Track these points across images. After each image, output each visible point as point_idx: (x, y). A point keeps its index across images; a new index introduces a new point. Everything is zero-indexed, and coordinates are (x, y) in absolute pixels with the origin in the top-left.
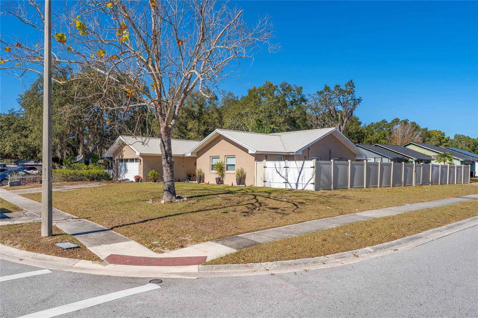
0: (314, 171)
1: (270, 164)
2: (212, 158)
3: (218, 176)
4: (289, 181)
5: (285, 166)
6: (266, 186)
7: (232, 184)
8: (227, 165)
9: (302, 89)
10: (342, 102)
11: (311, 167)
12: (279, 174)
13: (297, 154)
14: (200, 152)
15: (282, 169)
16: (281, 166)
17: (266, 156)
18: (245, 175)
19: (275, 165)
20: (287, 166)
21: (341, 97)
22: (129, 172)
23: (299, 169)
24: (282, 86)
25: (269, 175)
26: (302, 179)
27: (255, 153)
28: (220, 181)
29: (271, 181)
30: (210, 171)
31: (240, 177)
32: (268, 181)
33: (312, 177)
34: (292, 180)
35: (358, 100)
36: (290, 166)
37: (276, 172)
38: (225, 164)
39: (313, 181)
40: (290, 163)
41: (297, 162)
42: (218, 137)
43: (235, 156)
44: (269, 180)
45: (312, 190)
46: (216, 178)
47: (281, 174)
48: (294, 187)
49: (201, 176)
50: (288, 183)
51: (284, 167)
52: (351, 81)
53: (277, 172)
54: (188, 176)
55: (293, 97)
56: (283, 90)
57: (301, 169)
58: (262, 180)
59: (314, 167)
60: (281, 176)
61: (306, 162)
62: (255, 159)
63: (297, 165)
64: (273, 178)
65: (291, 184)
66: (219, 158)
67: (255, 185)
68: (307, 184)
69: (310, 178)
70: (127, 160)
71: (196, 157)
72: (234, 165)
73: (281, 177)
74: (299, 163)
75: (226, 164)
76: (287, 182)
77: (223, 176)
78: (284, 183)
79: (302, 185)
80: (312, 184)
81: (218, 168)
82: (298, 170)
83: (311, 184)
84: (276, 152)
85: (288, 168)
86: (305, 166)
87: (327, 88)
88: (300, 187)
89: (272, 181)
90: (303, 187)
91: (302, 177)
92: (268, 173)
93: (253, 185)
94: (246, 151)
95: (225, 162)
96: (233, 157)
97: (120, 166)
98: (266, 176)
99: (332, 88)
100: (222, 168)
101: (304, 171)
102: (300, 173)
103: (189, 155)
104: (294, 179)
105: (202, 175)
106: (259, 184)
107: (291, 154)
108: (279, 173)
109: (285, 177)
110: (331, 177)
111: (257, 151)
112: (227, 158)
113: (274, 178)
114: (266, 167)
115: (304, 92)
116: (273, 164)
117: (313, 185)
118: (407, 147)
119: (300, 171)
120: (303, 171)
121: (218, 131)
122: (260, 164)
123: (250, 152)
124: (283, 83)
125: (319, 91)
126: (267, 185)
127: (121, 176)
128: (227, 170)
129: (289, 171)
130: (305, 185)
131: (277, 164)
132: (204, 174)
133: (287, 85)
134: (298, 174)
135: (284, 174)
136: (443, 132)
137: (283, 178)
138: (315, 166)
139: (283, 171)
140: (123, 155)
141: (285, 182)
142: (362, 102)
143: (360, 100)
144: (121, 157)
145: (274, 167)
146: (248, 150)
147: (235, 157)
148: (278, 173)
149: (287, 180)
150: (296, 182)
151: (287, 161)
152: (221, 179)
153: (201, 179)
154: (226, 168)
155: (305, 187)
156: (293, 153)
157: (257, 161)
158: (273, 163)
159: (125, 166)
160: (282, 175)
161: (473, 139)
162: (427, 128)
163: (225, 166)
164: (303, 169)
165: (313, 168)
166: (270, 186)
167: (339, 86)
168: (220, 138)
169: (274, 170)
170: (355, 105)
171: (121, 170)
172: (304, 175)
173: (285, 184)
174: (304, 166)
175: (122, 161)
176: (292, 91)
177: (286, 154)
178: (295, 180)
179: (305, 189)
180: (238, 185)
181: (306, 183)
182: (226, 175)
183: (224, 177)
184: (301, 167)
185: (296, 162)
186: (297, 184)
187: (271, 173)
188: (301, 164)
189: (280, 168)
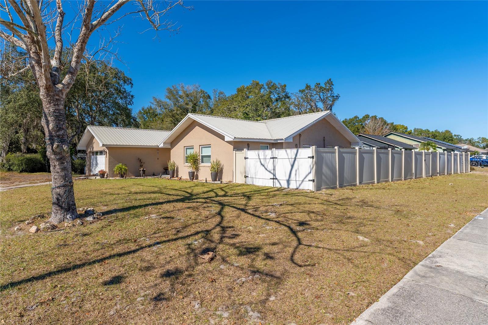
0: (314, 163)
1: (252, 154)
2: (187, 149)
3: (191, 170)
4: (277, 177)
6: (248, 183)
7: (206, 180)
8: (203, 157)
9: (286, 86)
10: (322, 98)
11: (309, 157)
12: (264, 168)
13: (286, 141)
14: (174, 142)
15: (268, 160)
16: (266, 156)
17: (248, 145)
18: (222, 168)
19: (259, 155)
20: (274, 157)
21: (321, 94)
22: (99, 165)
23: (290, 159)
24: (267, 85)
25: (251, 169)
26: (296, 175)
27: (232, 140)
28: (193, 176)
30: (184, 164)
31: (215, 171)
32: (249, 176)
33: (309, 171)
34: (282, 176)
35: (337, 96)
36: (278, 156)
37: (260, 164)
38: (199, 155)
39: (311, 177)
40: (278, 152)
41: (289, 151)
42: (191, 124)
43: (210, 145)
44: (251, 175)
45: (312, 190)
46: (189, 172)
47: (266, 167)
48: (284, 185)
49: (174, 170)
51: (271, 158)
52: (330, 80)
53: (262, 164)
54: (164, 169)
55: (278, 94)
56: (269, 88)
57: (293, 160)
58: (242, 175)
59: (313, 157)
60: (266, 169)
61: (300, 150)
62: (234, 149)
63: (287, 154)
64: (255, 173)
65: (280, 181)
66: (193, 148)
67: (234, 182)
68: (303, 181)
69: (307, 173)
70: (97, 153)
71: (170, 148)
72: (209, 156)
73: (266, 171)
74: (291, 151)
75: (201, 155)
76: (274, 177)
77: (197, 169)
78: (271, 179)
79: (296, 182)
81: (192, 160)
82: (289, 161)
83: (309, 180)
84: (260, 139)
85: (276, 159)
86: (300, 156)
87: (308, 87)
88: (293, 186)
89: (255, 176)
90: (298, 186)
91: (296, 171)
92: (250, 166)
93: (232, 181)
94: (222, 137)
95: (200, 153)
96: (209, 146)
97: (92, 159)
98: (247, 170)
99: (313, 87)
100: (197, 160)
101: (298, 163)
102: (292, 166)
103: (161, 146)
104: (284, 174)
105: (175, 168)
106: (239, 180)
107: (279, 141)
108: (263, 166)
109: (272, 172)
110: (336, 171)
111: (235, 137)
112: (202, 148)
113: (257, 172)
114: (247, 158)
115: (288, 90)
116: (256, 154)
117: (312, 182)
118: (388, 137)
119: (292, 163)
120: (296, 162)
121: (190, 115)
122: (240, 155)
123: (227, 139)
124: (268, 81)
125: (301, 89)
126: (249, 181)
127: (93, 170)
128: (202, 162)
129: (277, 162)
130: (300, 182)
132: (178, 168)
133: (272, 83)
134: (290, 167)
135: (270, 167)
136: (406, 126)
137: (270, 172)
138: (314, 155)
139: (269, 162)
140: (94, 148)
141: (273, 178)
142: (340, 98)
143: (338, 97)
144: (91, 149)
145: (257, 157)
146: (224, 136)
147: (210, 147)
148: (262, 166)
150: (287, 178)
151: (274, 149)
152: (196, 173)
153: (174, 173)
154: (201, 160)
155: (300, 185)
156: (282, 139)
157: (236, 151)
158: (256, 152)
159: (96, 158)
160: (268, 169)
161: (432, 132)
162: (393, 123)
163: (200, 157)
164: (297, 159)
165: (312, 159)
166: (253, 182)
167: (319, 84)
168: (193, 124)
169: (257, 162)
170: (333, 101)
171: (93, 164)
172: (298, 169)
173: (273, 180)
174: (298, 156)
175: (93, 153)
176: (277, 89)
177: (273, 142)
178: (286, 176)
179: (300, 188)
180: (213, 181)
181: (301, 179)
182: (201, 168)
183: (199, 170)
184: (294, 157)
185: (286, 151)
186: (288, 181)
187: (254, 166)
188: (294, 153)
189: (265, 159)
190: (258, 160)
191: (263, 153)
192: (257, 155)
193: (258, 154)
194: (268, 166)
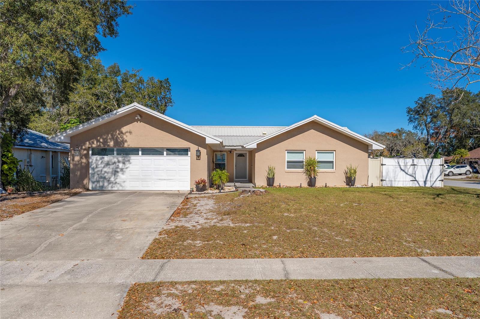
1: (390, 161)
4: (417, 179)
5: (413, 164)
11: (440, 165)
15: (408, 167)
16: (407, 163)
20: (415, 164)
25: (389, 173)
26: (431, 177)
27: (382, 148)
29: (393, 180)
32: (387, 180)
33: (440, 174)
36: (418, 163)
37: (400, 170)
39: (441, 178)
40: (418, 161)
41: (426, 160)
43: (335, 151)
44: (389, 179)
47: (407, 172)
48: (422, 184)
50: (416, 180)
51: (411, 165)
53: (402, 170)
57: (429, 166)
58: (378, 179)
59: (443, 165)
60: (407, 174)
61: (435, 160)
62: (369, 156)
63: (425, 163)
64: (395, 176)
65: (419, 182)
68: (435, 181)
69: (438, 176)
74: (428, 161)
76: (414, 180)
79: (431, 182)
80: (440, 180)
82: (426, 167)
83: (439, 180)
85: (415, 166)
86: (434, 164)
88: (428, 185)
89: (395, 179)
90: (432, 184)
91: (431, 174)
92: (388, 171)
98: (384, 174)
101: (433, 169)
102: (429, 171)
104: (422, 176)
108: (403, 171)
109: (413, 175)
113: (397, 176)
114: (385, 165)
116: (395, 161)
119: (428, 169)
120: (431, 169)
122: (375, 162)
126: (385, 184)
129: (417, 168)
130: (434, 182)
131: (402, 161)
134: (427, 172)
137: (411, 176)
139: (409, 169)
145: (397, 164)
148: (402, 171)
149: (415, 178)
150: (425, 180)
155: (433, 184)
160: (408, 173)
169: (397, 168)
172: (433, 173)
173: (412, 182)
174: (433, 164)
178: (423, 178)
181: (434, 180)
184: (430, 165)
185: (424, 160)
186: (425, 182)
187: (393, 171)
188: (430, 161)
189: (406, 166)
190: (399, 166)
191: (403, 161)
192: (396, 163)
193: (398, 161)
194: (409, 171)
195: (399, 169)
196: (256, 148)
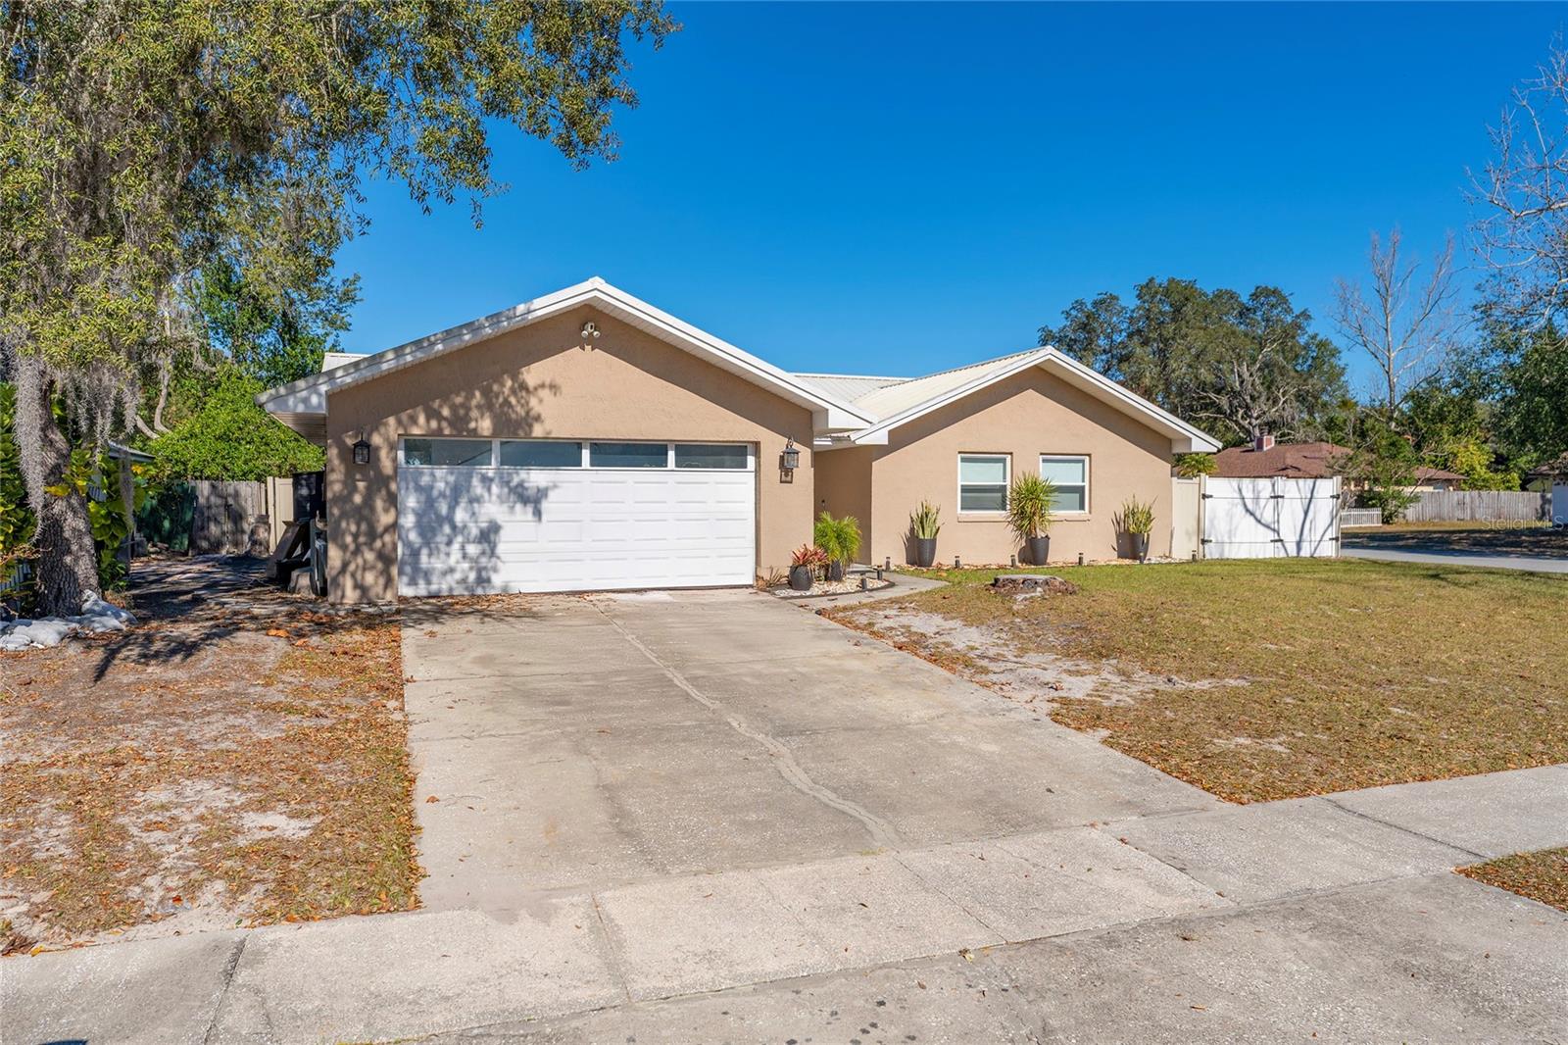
1: (1221, 487)
4: (1282, 536)
5: (1273, 495)
6: (1210, 557)
7: (1081, 559)
11: (1331, 497)
12: (1252, 518)
15: (1263, 503)
16: (1259, 492)
19: (1240, 490)
20: (1276, 494)
23: (1304, 500)
25: (1216, 522)
26: (1311, 528)
29: (1226, 540)
30: (957, 513)
31: (1146, 531)
32: (1214, 541)
33: (1330, 521)
34: (1290, 536)
36: (1283, 491)
37: (1244, 511)
39: (1333, 531)
40: (1285, 485)
41: (1301, 482)
43: (1088, 455)
44: (1216, 537)
45: (1333, 556)
47: (1259, 517)
48: (1292, 550)
50: (1280, 541)
51: (1270, 497)
53: (1247, 510)
57: (1307, 501)
58: (1190, 538)
59: (1338, 497)
60: (1259, 521)
61: (1320, 482)
62: (1172, 471)
63: (1299, 490)
64: (1231, 530)
65: (1286, 545)
68: (1320, 541)
69: (1328, 525)
72: (1076, 490)
73: (1259, 526)
74: (1304, 486)
76: (1276, 538)
78: (1268, 541)
79: (1311, 544)
80: (1333, 539)
83: (1331, 539)
85: (1280, 499)
86: (1318, 494)
88: (1305, 552)
89: (1230, 537)
90: (1313, 550)
91: (1312, 521)
92: (1217, 516)
93: (1168, 554)
96: (1074, 458)
98: (1207, 525)
101: (1315, 506)
102: (1306, 513)
104: (1293, 528)
108: (1252, 514)
109: (1274, 526)
113: (1236, 528)
114: (1209, 497)
116: (1233, 487)
117: (1333, 543)
119: (1306, 507)
120: (1312, 506)
122: (1186, 488)
123: (1198, 447)
126: (1212, 552)
129: (1283, 507)
130: (1317, 543)
131: (1248, 487)
134: (1302, 515)
135: (1268, 516)
137: (1268, 527)
138: (1339, 492)
139: (1265, 507)
145: (1237, 495)
147: (1080, 461)
148: (1248, 514)
149: (1278, 534)
150: (1298, 538)
155: (1316, 549)
157: (1177, 478)
158: (1234, 482)
160: (1263, 521)
164: (1314, 499)
165: (1335, 500)
166: (1225, 552)
169: (1236, 505)
172: (1315, 518)
173: (1272, 544)
174: (1315, 495)
178: (1294, 533)
179: (1316, 556)
181: (1318, 539)
184: (1309, 496)
185: (1297, 483)
186: (1299, 544)
187: (1228, 515)
188: (1309, 487)
189: (1257, 499)
190: (1240, 501)
191: (1251, 487)
192: (1234, 491)
193: (1239, 487)
194: (1265, 515)
195: (1241, 508)
196: (887, 443)
